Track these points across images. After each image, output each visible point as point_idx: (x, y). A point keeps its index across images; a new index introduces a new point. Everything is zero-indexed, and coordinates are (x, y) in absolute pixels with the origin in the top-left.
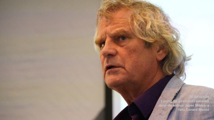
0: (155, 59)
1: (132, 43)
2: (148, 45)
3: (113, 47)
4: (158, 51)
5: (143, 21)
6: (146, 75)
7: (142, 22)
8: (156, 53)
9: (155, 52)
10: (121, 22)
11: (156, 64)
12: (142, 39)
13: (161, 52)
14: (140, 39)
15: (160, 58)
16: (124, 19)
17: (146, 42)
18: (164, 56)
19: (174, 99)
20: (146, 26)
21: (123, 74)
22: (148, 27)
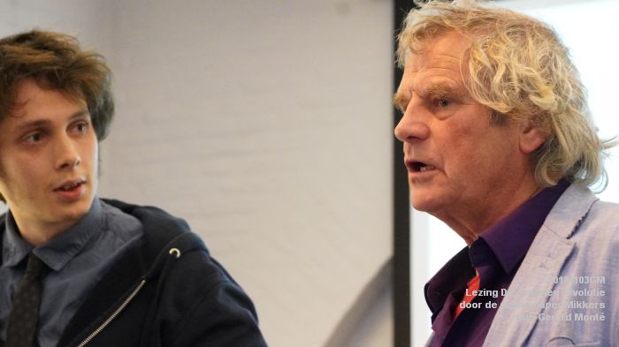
0: (518, 149)
1: (463, 114)
2: (499, 119)
3: (420, 120)
4: (527, 131)
5: (488, 65)
6: (495, 183)
7: (485, 67)
8: (521, 134)
9: (518, 133)
10: (443, 65)
11: (519, 161)
12: (485, 106)
13: (533, 132)
14: (480, 105)
15: (529, 147)
16: (450, 58)
17: (495, 113)
18: (537, 142)
19: (573, 234)
20: (493, 76)
21: (441, 185)
22: (497, 78)
